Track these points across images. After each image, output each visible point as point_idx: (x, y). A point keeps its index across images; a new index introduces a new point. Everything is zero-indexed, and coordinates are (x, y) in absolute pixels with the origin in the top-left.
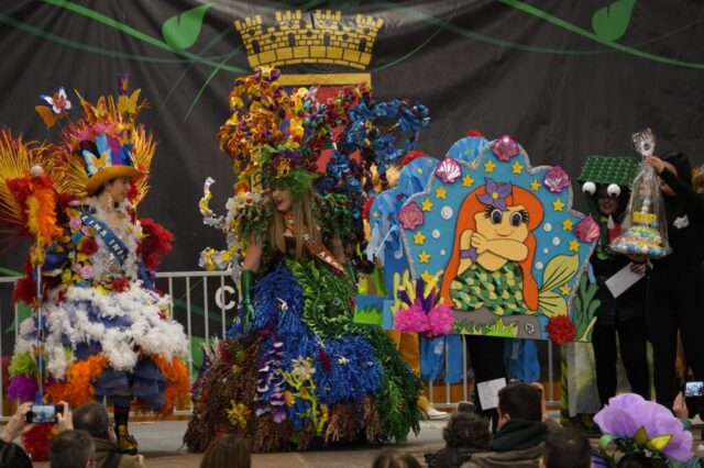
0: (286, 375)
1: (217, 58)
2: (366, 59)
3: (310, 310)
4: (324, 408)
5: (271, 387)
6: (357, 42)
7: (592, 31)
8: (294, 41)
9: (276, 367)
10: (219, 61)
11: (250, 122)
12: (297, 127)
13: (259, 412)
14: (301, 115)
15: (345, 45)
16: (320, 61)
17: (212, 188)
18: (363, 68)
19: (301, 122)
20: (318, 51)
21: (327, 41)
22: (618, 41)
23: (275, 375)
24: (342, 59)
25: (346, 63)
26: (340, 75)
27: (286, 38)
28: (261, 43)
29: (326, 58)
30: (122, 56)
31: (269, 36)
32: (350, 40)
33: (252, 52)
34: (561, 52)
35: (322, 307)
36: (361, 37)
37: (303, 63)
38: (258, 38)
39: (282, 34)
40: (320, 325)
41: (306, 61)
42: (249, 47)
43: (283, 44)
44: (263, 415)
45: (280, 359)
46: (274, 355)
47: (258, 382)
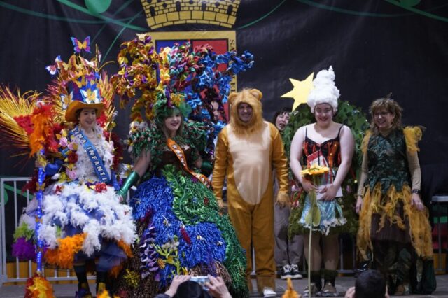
1: (124, 20)
2: (233, 20)
3: (177, 204)
6: (226, 8)
8: (180, 7)
10: (126, 22)
11: (132, 73)
12: (165, 75)
15: (217, 10)
16: (199, 22)
18: (230, 27)
20: (198, 15)
21: (204, 8)
22: (416, 7)
23: (150, 249)
24: (215, 21)
25: (218, 24)
26: (213, 32)
27: (174, 5)
28: (156, 9)
29: (203, 20)
30: (56, 18)
31: (162, 4)
32: (221, 7)
33: (150, 15)
34: (374, 15)
35: (186, 202)
36: (228, 4)
37: (186, 23)
38: (154, 5)
39: (171, 2)
40: (184, 214)
41: (188, 22)
42: (148, 11)
43: (172, 10)
44: (146, 278)
45: (154, 237)
46: (151, 237)
47: (142, 255)
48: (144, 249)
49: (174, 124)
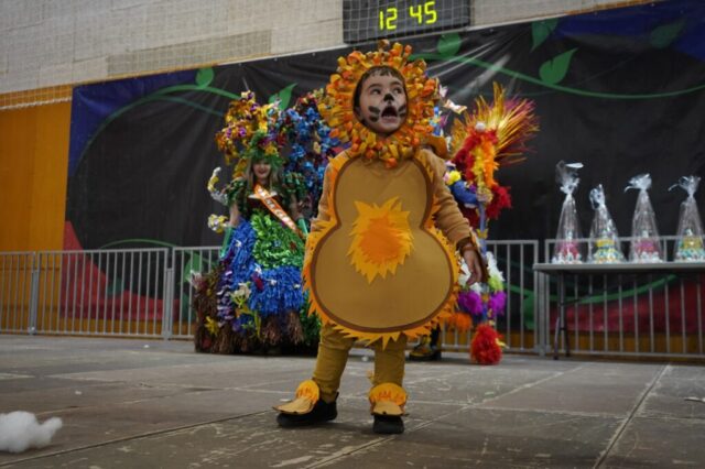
0: (233, 295)
3: (258, 248)
5: (225, 305)
7: (539, 78)
12: (263, 128)
13: (220, 325)
14: (265, 119)
17: (219, 174)
19: (266, 123)
22: (559, 84)
35: (268, 245)
44: (223, 327)
45: (231, 284)
46: (228, 282)
47: (219, 301)
48: (222, 296)
49: (262, 172)
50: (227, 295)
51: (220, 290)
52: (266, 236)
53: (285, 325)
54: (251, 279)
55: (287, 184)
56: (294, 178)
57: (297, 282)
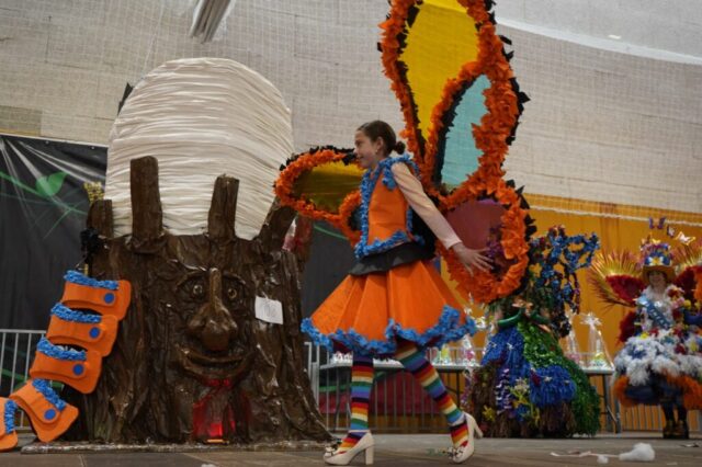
0: (511, 389)
3: (528, 350)
4: (538, 410)
5: (504, 397)
9: (507, 385)
13: (498, 412)
35: (536, 348)
40: (534, 358)
44: (501, 414)
45: (508, 379)
46: (505, 378)
47: (497, 393)
48: (499, 390)
50: (506, 388)
51: (498, 384)
52: (531, 340)
53: (560, 414)
54: (527, 377)
55: (541, 297)
56: (546, 292)
57: (566, 379)
